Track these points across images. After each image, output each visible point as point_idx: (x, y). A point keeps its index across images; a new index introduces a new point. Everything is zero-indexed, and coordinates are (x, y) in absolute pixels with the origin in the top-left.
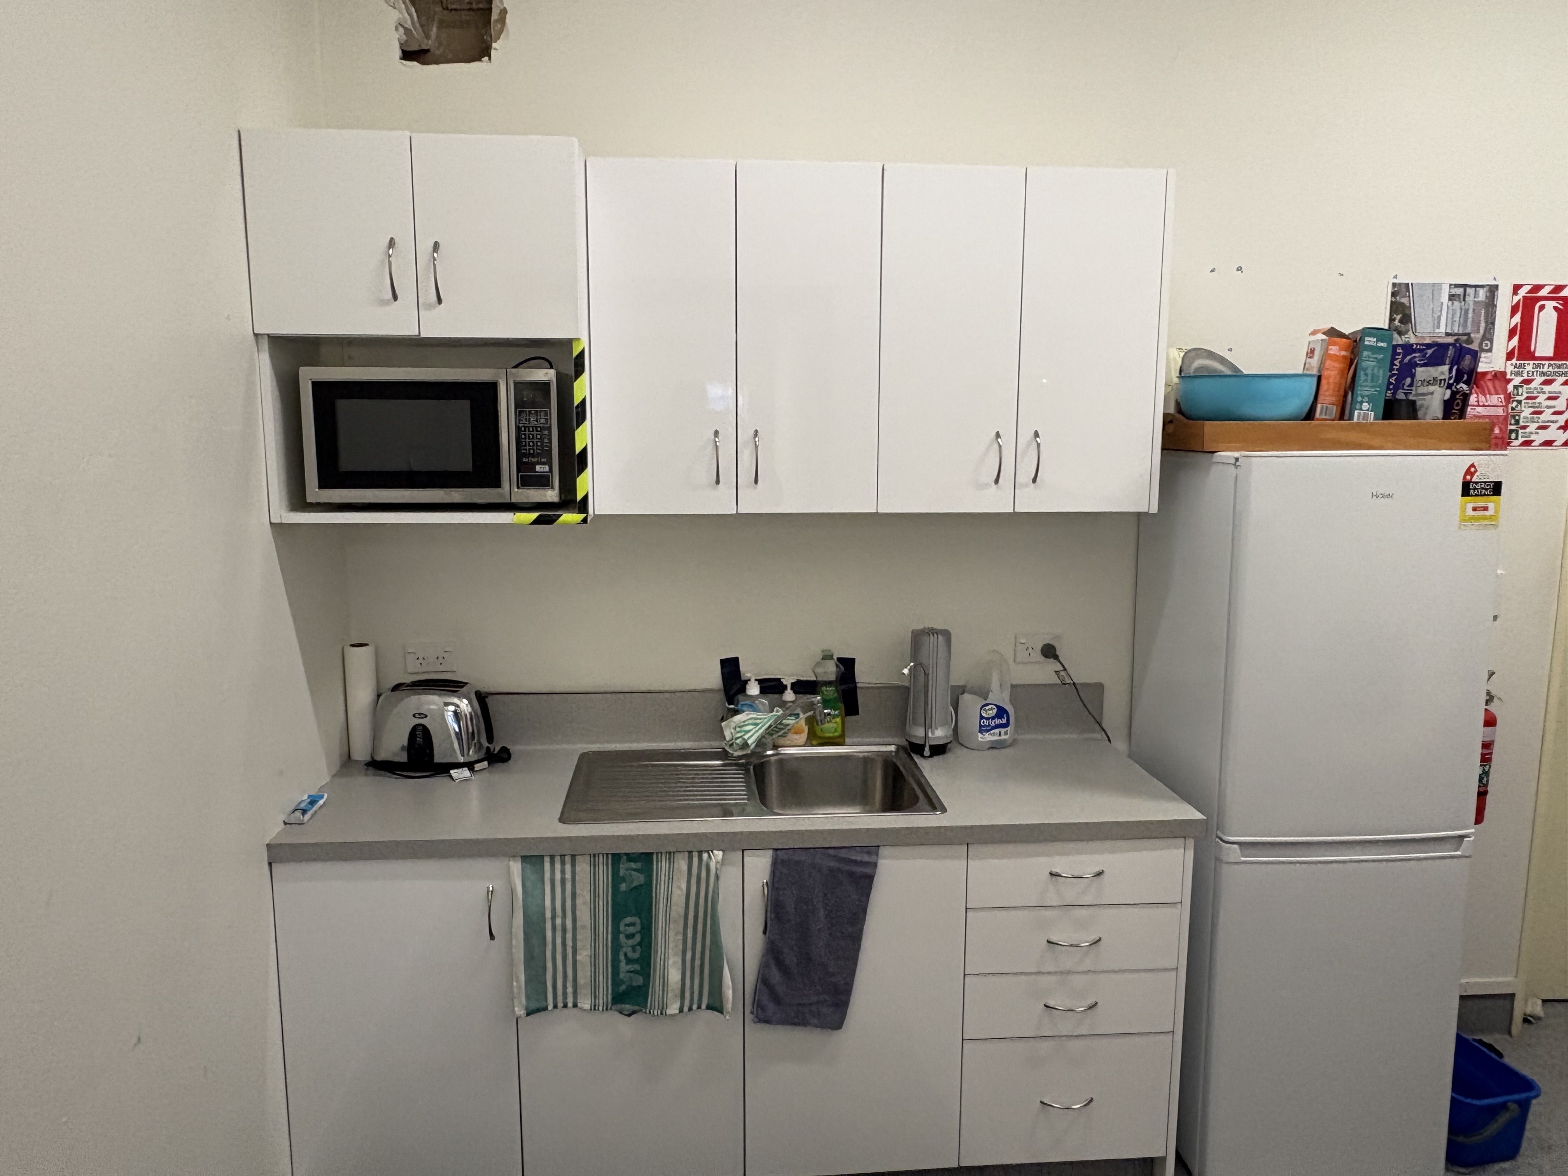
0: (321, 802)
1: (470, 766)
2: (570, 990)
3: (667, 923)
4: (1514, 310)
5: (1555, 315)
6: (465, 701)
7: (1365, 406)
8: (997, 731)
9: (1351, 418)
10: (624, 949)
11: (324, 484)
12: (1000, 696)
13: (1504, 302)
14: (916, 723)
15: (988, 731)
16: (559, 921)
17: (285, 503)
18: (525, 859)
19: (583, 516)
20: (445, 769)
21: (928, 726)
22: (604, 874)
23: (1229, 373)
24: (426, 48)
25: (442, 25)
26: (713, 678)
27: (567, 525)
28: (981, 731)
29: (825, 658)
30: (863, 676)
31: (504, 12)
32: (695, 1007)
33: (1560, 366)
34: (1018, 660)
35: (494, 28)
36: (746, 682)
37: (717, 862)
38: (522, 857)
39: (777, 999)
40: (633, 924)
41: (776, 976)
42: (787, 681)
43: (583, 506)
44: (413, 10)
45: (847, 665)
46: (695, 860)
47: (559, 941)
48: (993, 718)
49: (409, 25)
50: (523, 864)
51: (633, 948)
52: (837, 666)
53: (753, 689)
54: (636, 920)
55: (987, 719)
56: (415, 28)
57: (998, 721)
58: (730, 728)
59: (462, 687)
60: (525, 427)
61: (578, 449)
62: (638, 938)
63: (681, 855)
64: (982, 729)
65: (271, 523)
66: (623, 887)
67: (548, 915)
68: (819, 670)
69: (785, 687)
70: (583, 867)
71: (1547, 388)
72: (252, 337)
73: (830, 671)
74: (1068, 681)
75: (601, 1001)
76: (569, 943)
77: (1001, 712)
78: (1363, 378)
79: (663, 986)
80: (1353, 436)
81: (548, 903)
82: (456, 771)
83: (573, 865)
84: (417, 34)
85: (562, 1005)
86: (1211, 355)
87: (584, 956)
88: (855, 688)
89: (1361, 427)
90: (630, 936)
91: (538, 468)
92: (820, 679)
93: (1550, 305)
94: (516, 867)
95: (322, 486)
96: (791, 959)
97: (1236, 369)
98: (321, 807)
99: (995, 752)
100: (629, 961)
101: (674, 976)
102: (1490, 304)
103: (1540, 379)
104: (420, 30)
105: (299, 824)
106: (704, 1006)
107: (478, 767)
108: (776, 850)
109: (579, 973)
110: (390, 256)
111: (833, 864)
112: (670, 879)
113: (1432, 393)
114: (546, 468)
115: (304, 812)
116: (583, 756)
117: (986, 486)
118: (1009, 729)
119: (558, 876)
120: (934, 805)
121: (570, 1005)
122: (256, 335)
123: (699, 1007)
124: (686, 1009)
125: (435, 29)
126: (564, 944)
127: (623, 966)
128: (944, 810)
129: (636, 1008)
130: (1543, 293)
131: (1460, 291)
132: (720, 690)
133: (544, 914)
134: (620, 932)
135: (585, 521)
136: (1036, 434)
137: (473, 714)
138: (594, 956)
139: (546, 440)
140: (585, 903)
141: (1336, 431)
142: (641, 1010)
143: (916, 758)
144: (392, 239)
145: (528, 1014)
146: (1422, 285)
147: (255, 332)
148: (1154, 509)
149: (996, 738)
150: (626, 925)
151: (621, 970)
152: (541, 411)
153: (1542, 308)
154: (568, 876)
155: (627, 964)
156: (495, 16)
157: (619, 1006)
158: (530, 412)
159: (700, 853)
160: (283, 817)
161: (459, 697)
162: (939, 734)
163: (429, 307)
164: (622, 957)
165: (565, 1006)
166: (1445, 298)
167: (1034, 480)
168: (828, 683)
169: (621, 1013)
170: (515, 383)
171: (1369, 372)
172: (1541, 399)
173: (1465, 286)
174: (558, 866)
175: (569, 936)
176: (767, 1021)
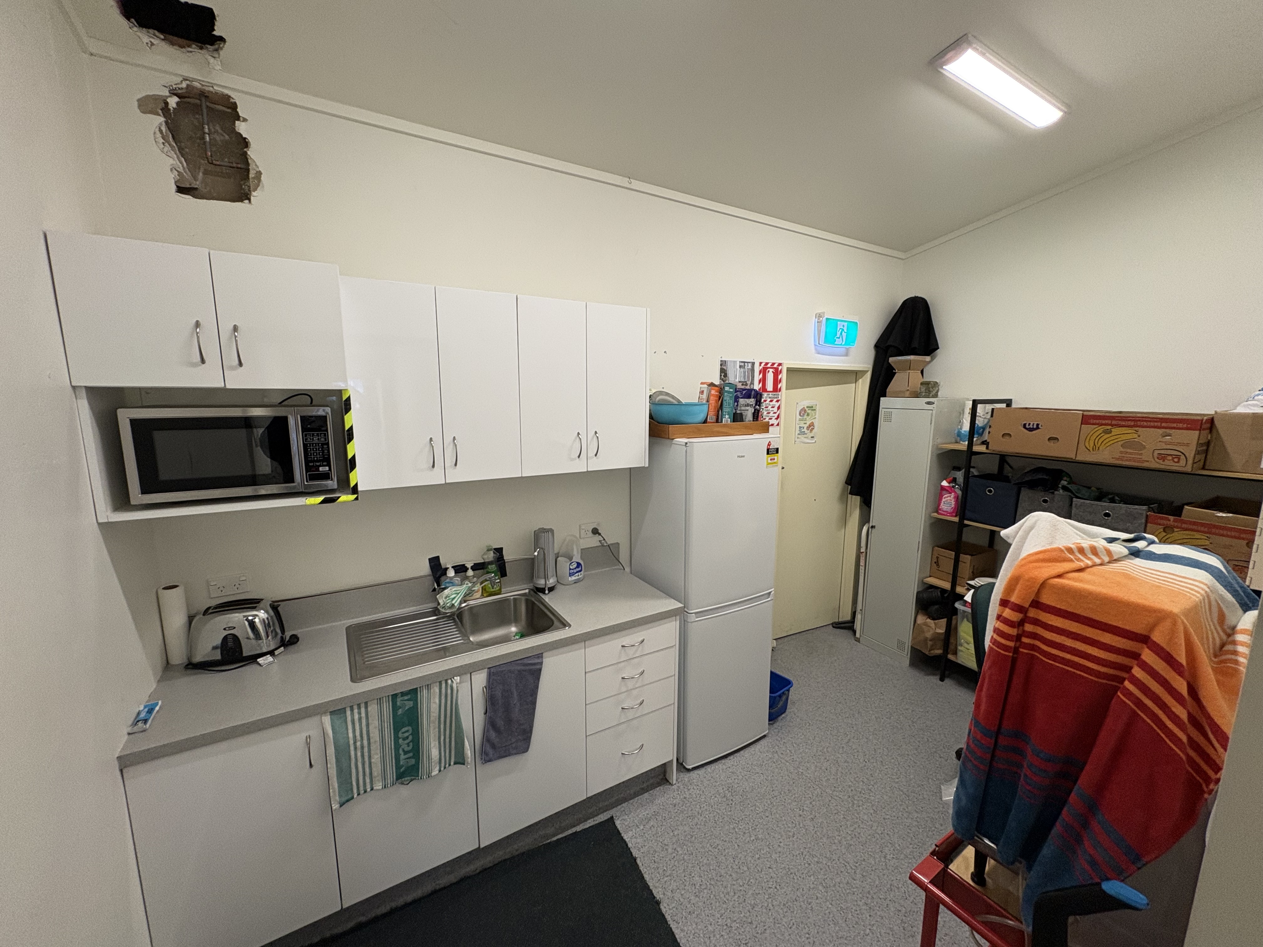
0: (157, 708)
1: (271, 653)
2: (368, 780)
3: (429, 724)
4: (760, 372)
5: (772, 374)
6: (262, 611)
7: (727, 416)
8: (577, 574)
9: (722, 422)
10: (403, 747)
11: (146, 489)
12: (577, 558)
13: (757, 369)
14: (539, 577)
15: (573, 575)
16: (358, 744)
17: (109, 508)
18: (332, 713)
19: (355, 496)
20: (253, 659)
21: (546, 578)
22: (387, 708)
23: (677, 403)
24: (196, 186)
25: (206, 173)
26: (425, 569)
27: (344, 502)
28: (570, 576)
29: (488, 550)
30: (507, 556)
31: (259, 173)
32: (447, 765)
33: (775, 395)
34: (582, 537)
35: (252, 183)
36: (447, 569)
37: (457, 684)
38: (330, 712)
39: (493, 746)
40: (407, 731)
41: (493, 734)
42: (469, 565)
43: (355, 490)
44: (183, 159)
45: (499, 551)
46: (444, 685)
47: (359, 754)
48: (575, 568)
49: (181, 170)
50: (332, 717)
51: (408, 744)
52: (494, 553)
53: (451, 573)
54: (410, 728)
55: (573, 569)
56: (185, 172)
57: (578, 570)
58: (442, 599)
59: (258, 602)
60: (310, 444)
61: (350, 456)
62: (410, 738)
63: (435, 684)
64: (571, 575)
65: (99, 524)
66: (400, 712)
67: (351, 742)
68: (485, 557)
69: (468, 569)
70: (373, 708)
71: (771, 403)
72: (71, 389)
73: (491, 556)
74: (605, 545)
75: (389, 781)
76: (366, 754)
77: (579, 565)
78: (725, 404)
79: (429, 760)
80: (724, 430)
81: (351, 735)
82: (261, 659)
83: (366, 707)
84: (187, 175)
85: (363, 792)
86: (667, 394)
87: (376, 758)
88: (505, 562)
89: (726, 426)
90: (404, 739)
91: (321, 469)
92: (487, 561)
93: (771, 370)
94: (327, 720)
95: (143, 492)
96: (500, 723)
97: (679, 401)
98: (158, 711)
99: (578, 584)
100: (406, 753)
101: (435, 753)
102: (753, 370)
103: (769, 400)
104: (189, 173)
105: (142, 732)
106: (452, 763)
107: (276, 652)
108: (489, 668)
109: (374, 769)
110: (197, 333)
111: (519, 668)
112: (429, 699)
113: (748, 410)
114: (327, 468)
115: (145, 721)
116: (348, 629)
117: (575, 459)
118: (582, 572)
119: (356, 717)
120: (564, 624)
121: (369, 790)
122: (74, 388)
123: (450, 765)
124: (442, 769)
125: (201, 174)
126: (363, 756)
127: (402, 757)
128: (570, 626)
129: (413, 777)
130: (769, 365)
131: (743, 364)
132: (429, 575)
133: (349, 742)
134: (399, 738)
135: (357, 499)
136: (596, 433)
137: (269, 618)
138: (383, 758)
139: (326, 451)
140: (375, 728)
141: (717, 427)
142: (415, 779)
143: (541, 594)
144: (197, 322)
145: (341, 806)
146: (731, 361)
147: (73, 384)
148: (647, 465)
149: (577, 578)
150: (403, 733)
151: (401, 759)
152: (321, 434)
153: (769, 371)
154: (363, 715)
155: (405, 754)
156: (252, 175)
157: (400, 781)
158: (313, 435)
159: (446, 681)
160: (126, 730)
161: (257, 611)
162: (551, 581)
163: (232, 368)
164: (401, 752)
165: (365, 792)
166: (738, 367)
167: (596, 455)
168: (490, 563)
169: (403, 784)
170: (301, 416)
171: (727, 401)
172: (770, 407)
173: (744, 362)
174: (356, 711)
175: (366, 750)
176: (490, 761)
